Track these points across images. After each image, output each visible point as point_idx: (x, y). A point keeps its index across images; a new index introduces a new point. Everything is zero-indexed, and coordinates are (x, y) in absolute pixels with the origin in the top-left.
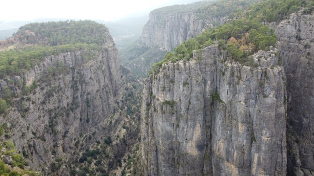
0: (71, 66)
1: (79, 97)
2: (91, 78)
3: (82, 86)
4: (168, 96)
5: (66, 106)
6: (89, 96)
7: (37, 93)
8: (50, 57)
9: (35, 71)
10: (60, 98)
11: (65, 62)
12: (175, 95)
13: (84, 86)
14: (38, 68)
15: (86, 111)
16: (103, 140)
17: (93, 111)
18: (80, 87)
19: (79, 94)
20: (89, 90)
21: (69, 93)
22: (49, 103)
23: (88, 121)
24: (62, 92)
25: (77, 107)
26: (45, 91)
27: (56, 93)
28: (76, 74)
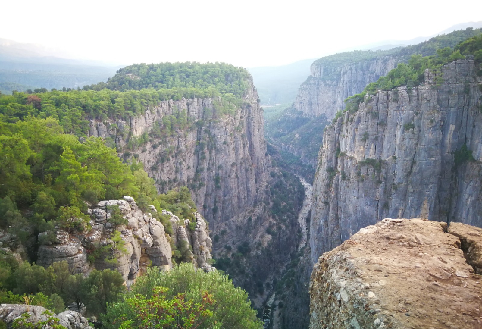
0: (196, 120)
1: (205, 170)
2: (225, 143)
3: (210, 153)
4: (372, 151)
5: (186, 180)
6: (220, 171)
7: (147, 152)
8: (167, 102)
9: (145, 118)
10: (178, 166)
11: (188, 112)
12: (385, 151)
13: (213, 154)
14: (150, 115)
15: (213, 194)
16: (235, 246)
17: (225, 196)
18: (207, 155)
19: (206, 166)
20: (220, 162)
21: (191, 161)
22: (162, 170)
23: (215, 211)
24: (182, 157)
25: (201, 185)
26: (158, 151)
27: (173, 157)
28: (203, 134)
